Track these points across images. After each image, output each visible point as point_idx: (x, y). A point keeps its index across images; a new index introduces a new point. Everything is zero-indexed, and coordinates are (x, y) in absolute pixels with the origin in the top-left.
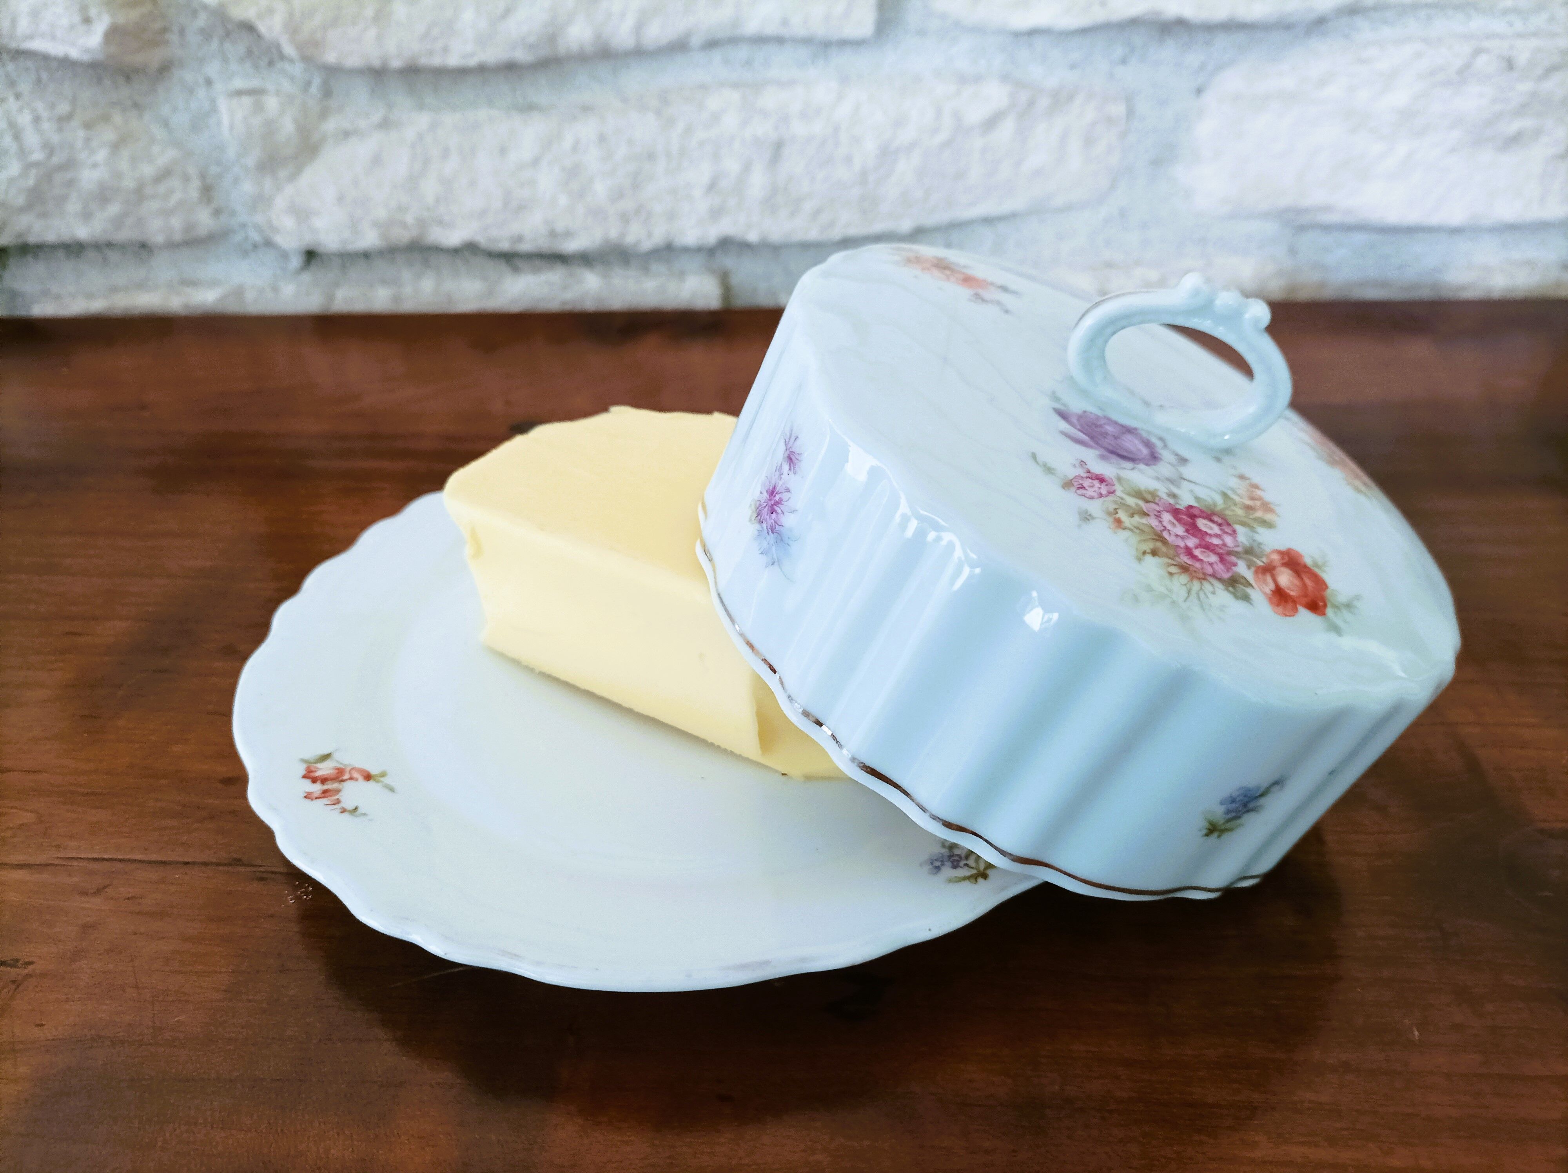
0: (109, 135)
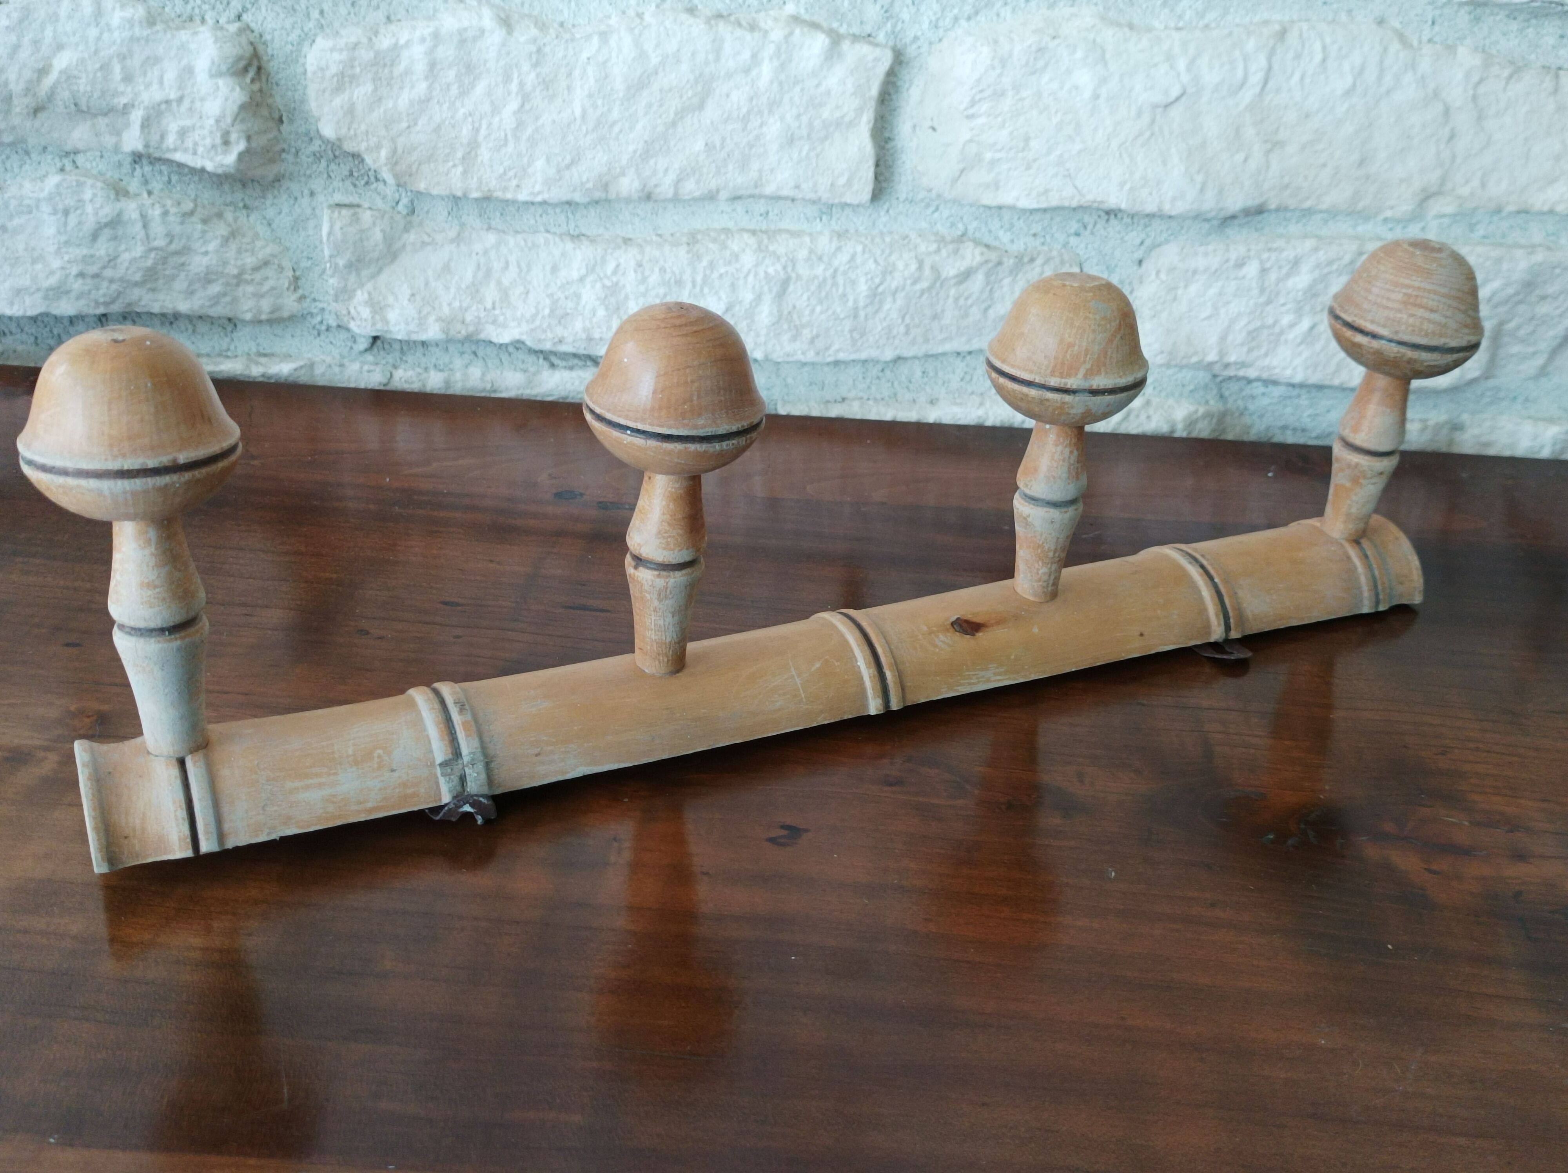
0: (221, 229)
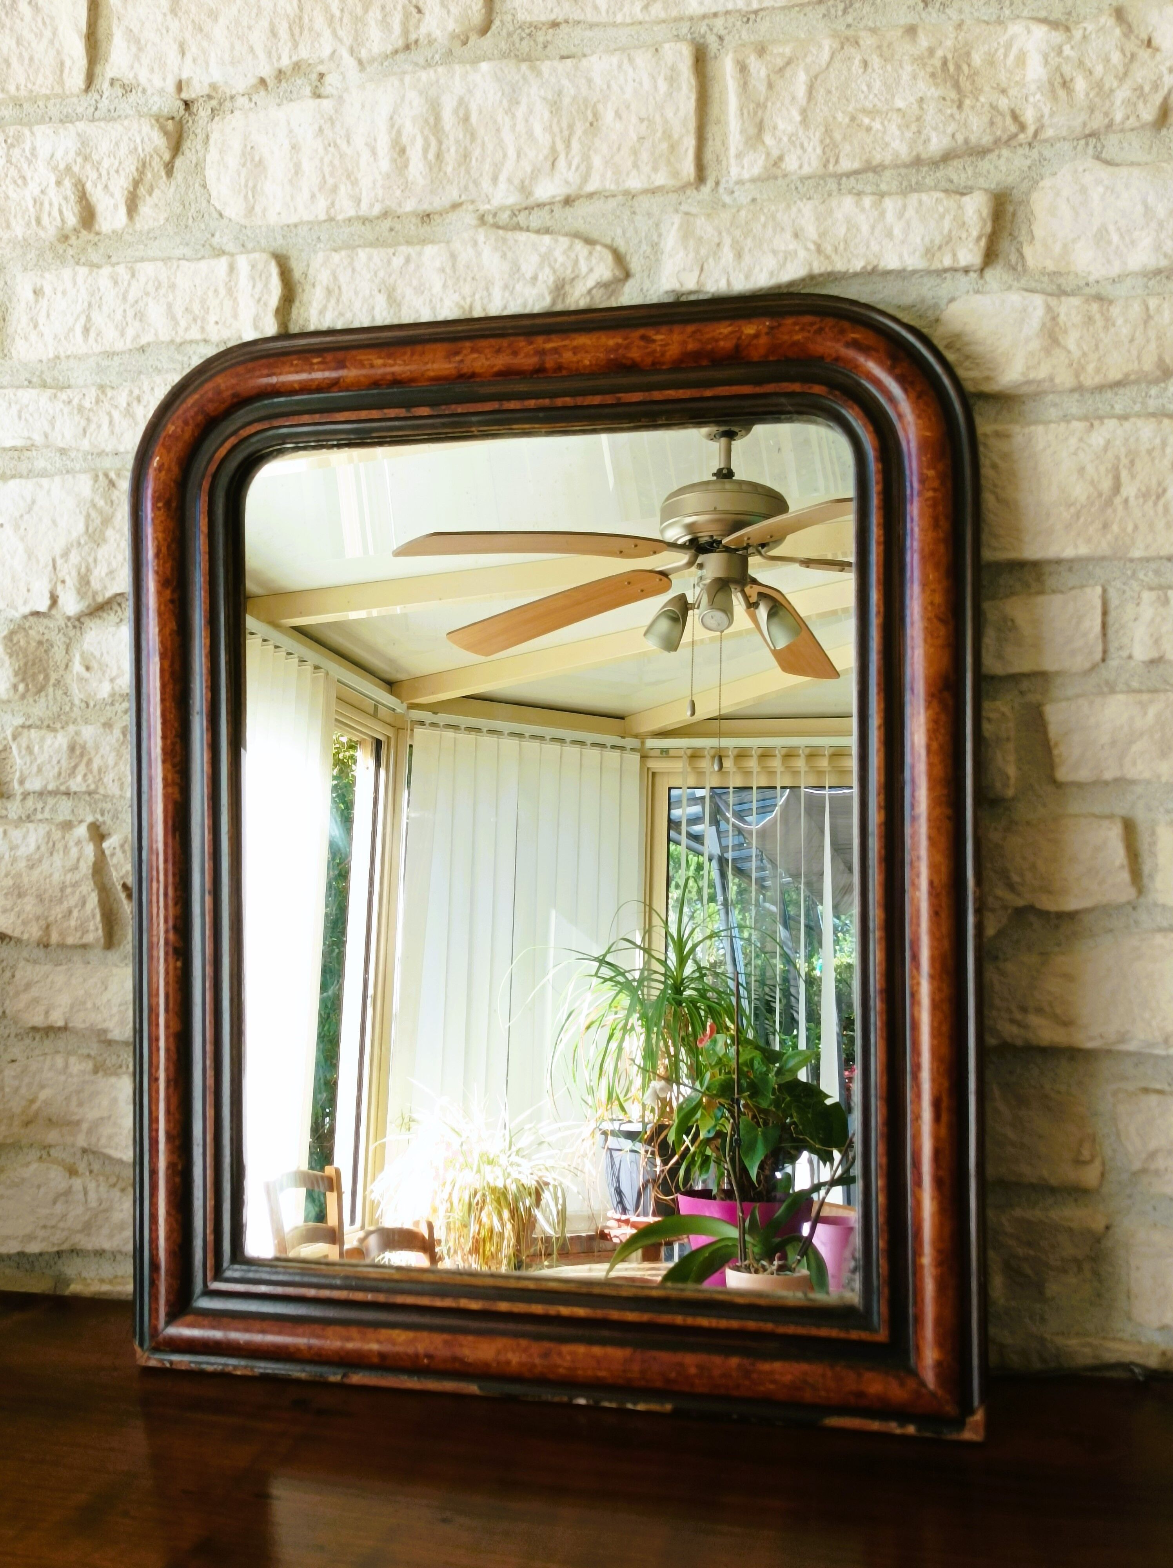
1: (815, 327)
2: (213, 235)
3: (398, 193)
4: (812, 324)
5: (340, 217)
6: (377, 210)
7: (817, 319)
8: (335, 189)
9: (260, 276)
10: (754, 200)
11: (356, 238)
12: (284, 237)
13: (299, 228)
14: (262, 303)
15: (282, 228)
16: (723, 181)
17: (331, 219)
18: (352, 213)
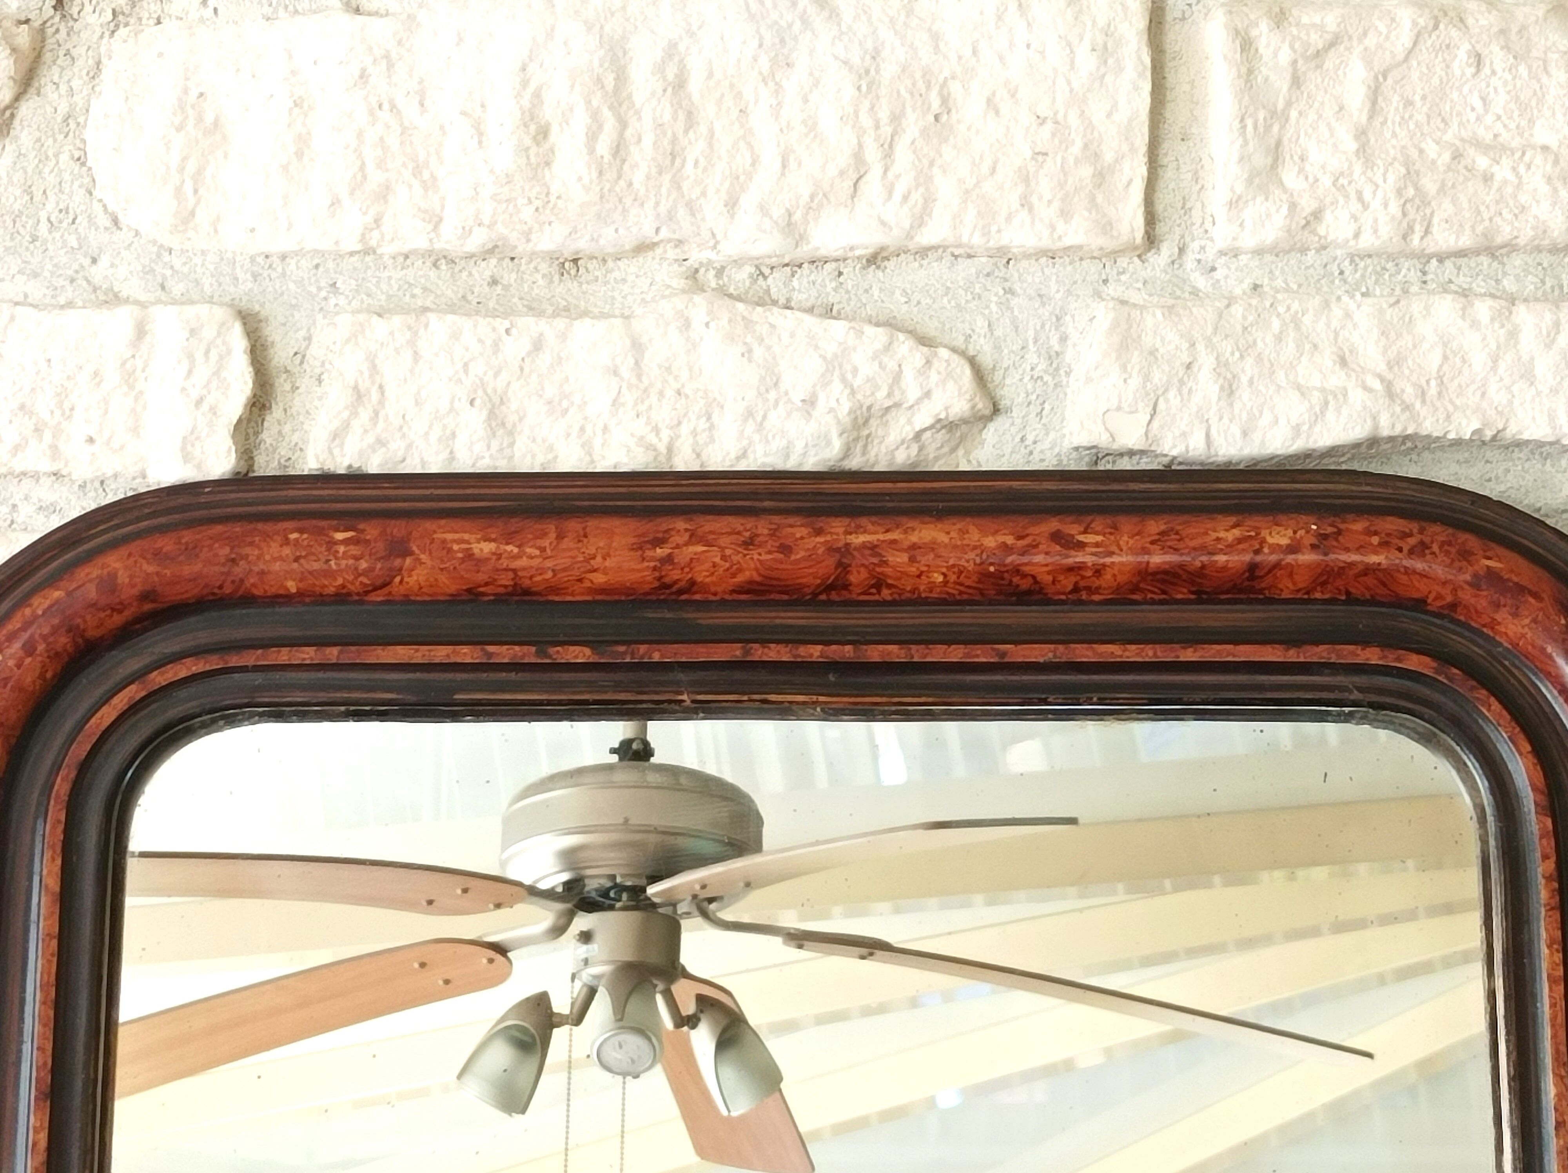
1: (1412, 541)
2: (94, 261)
3: (527, 213)
4: (1405, 535)
5: (387, 249)
6: (476, 241)
7: (1414, 526)
8: (384, 193)
9: (207, 352)
10: (1256, 287)
11: (417, 291)
12: (255, 277)
13: (292, 263)
14: (205, 407)
15: (253, 260)
16: (1195, 246)
17: (369, 251)
18: (421, 243)
